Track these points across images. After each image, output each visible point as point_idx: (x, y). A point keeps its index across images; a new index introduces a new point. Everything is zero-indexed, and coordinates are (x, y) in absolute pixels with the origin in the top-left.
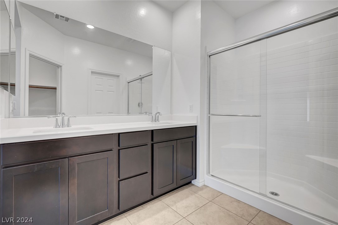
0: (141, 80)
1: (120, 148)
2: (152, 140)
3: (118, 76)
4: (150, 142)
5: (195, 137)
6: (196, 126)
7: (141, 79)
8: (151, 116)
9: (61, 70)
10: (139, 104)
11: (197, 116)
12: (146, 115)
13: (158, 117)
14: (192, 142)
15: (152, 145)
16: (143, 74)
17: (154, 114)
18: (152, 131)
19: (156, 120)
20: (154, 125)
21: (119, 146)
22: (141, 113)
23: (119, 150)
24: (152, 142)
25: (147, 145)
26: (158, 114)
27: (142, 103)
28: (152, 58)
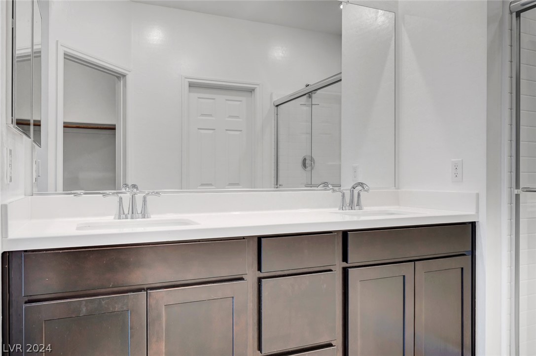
0: (310, 97)
1: (262, 275)
2: (345, 258)
3: (251, 91)
4: (339, 265)
5: (470, 256)
6: (473, 224)
7: (309, 94)
8: (341, 194)
9: (125, 85)
10: (305, 160)
11: (478, 195)
12: (325, 190)
13: (359, 195)
14: (462, 269)
15: (345, 272)
16: (315, 79)
17: (347, 186)
18: (345, 234)
19: (354, 203)
20: (348, 218)
21: (259, 269)
22: (310, 185)
23: (260, 280)
24: (345, 265)
25: (330, 270)
26: (359, 188)
27: (312, 159)
28: (341, 35)
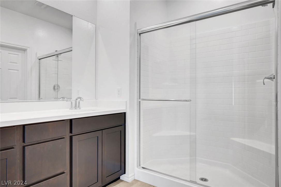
0: (58, 57)
1: (25, 145)
2: (71, 132)
3: (25, 50)
4: (68, 135)
5: (124, 126)
6: (125, 113)
7: (57, 55)
8: (70, 102)
10: (54, 86)
11: (126, 102)
12: (63, 100)
13: (79, 102)
14: (121, 131)
15: (71, 138)
16: (60, 49)
17: (74, 98)
18: (71, 120)
19: (77, 106)
20: (74, 113)
21: (24, 141)
22: (56, 99)
23: (24, 147)
24: (71, 134)
25: (64, 138)
26: (79, 99)
27: (58, 86)
